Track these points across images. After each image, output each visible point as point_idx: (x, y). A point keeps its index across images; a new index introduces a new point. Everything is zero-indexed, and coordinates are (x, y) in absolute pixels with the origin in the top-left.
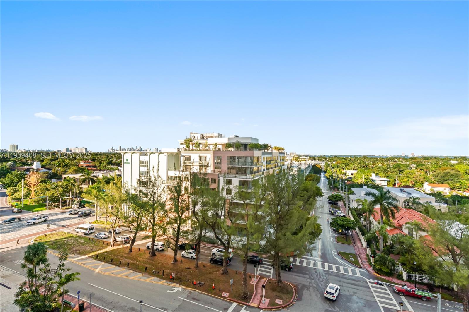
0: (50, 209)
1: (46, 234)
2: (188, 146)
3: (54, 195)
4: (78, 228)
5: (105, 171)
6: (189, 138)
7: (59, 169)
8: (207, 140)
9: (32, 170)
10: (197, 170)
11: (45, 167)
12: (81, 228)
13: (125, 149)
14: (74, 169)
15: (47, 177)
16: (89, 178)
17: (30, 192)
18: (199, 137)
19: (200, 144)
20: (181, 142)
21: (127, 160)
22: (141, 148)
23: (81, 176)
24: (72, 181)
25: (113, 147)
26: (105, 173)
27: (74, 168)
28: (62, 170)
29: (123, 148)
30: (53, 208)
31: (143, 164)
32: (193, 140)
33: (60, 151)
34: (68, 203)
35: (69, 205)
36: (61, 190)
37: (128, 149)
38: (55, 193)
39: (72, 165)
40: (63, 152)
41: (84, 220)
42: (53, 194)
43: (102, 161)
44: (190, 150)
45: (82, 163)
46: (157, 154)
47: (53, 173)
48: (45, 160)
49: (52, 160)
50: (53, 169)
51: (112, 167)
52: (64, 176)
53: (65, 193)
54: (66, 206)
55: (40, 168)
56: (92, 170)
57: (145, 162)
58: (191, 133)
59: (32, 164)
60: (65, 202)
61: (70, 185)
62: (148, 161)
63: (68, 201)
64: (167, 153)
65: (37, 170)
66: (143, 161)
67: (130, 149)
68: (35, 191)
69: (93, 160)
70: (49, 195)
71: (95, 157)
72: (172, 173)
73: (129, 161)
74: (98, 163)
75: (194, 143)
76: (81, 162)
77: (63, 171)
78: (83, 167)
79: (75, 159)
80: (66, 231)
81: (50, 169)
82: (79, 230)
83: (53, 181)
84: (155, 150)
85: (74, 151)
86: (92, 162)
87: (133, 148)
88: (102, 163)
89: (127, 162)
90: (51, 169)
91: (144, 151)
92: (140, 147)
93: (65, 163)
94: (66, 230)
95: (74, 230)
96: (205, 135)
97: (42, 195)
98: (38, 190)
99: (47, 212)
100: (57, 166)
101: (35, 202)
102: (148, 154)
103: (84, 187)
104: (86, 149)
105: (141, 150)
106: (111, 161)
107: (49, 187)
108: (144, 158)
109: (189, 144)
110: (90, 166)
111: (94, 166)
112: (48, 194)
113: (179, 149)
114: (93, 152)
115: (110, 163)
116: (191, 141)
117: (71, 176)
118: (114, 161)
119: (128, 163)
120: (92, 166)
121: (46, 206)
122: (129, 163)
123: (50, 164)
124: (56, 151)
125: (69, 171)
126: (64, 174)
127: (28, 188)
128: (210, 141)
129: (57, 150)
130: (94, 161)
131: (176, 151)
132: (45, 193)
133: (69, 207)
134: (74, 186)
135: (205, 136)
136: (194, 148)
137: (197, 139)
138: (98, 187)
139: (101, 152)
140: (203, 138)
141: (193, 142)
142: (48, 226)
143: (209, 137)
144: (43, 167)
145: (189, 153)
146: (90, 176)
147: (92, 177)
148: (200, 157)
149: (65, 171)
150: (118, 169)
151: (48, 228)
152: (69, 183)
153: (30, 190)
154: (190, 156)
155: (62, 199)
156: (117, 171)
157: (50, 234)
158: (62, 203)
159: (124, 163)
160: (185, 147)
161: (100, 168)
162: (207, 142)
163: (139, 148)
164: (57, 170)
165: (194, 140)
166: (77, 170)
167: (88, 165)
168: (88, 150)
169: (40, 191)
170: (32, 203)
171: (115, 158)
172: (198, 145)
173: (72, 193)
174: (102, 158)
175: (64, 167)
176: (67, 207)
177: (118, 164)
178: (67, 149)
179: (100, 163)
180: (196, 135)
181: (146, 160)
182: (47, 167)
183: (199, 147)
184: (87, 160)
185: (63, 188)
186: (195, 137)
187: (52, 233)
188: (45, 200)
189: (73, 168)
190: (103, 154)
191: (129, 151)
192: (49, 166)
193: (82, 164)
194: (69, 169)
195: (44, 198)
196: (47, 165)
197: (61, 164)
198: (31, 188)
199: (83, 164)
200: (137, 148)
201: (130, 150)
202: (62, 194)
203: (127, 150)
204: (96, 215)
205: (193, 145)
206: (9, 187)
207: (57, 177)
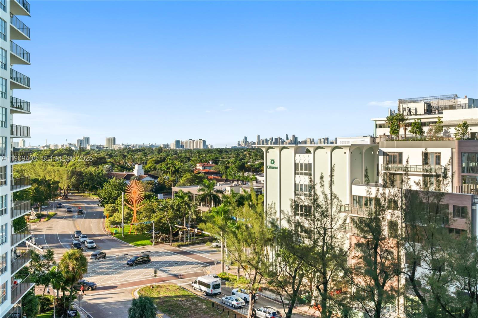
0: (157, 243)
1: (154, 284)
2: (395, 131)
3: (162, 221)
4: (195, 282)
5: (235, 183)
6: (397, 112)
7: (168, 177)
8: (440, 115)
9: (133, 177)
10: (417, 184)
11: (149, 173)
12: (201, 283)
13: (266, 139)
14: (188, 177)
15: (152, 190)
16: (210, 194)
17: (132, 213)
18: (421, 107)
19: (424, 124)
20: (378, 123)
21: (273, 162)
22: (296, 138)
23: (199, 190)
24: (186, 198)
25: (246, 138)
26: (236, 186)
27: (188, 175)
28: (171, 179)
29: (262, 138)
30: (161, 243)
31: (302, 169)
32: (406, 117)
33: (167, 145)
34: (180, 236)
35: (182, 241)
36: (170, 213)
38: (164, 217)
39: (186, 171)
40: (172, 148)
41: (205, 269)
42: (161, 219)
43: (229, 163)
44: (400, 139)
45: (199, 167)
46: (329, 150)
47: (159, 183)
48: (148, 162)
49: (157, 162)
50: (160, 178)
51: (246, 174)
52: (175, 189)
53: (177, 219)
54: (178, 241)
55: (143, 175)
56: (214, 179)
57: (306, 165)
58: (401, 101)
59: (132, 169)
60: (177, 234)
61: (184, 204)
62: (310, 164)
63: (180, 233)
64: (350, 147)
65: (140, 178)
66: (302, 165)
67: (276, 139)
68: (137, 212)
69: (216, 162)
70: (156, 220)
71: (218, 155)
72: (360, 191)
73: (277, 164)
74: (223, 167)
75: (410, 124)
76: (198, 165)
77: (173, 181)
78: (200, 175)
79: (189, 159)
80: (179, 285)
81: (155, 177)
82: (197, 286)
83: (160, 196)
84: (322, 141)
85: (186, 147)
86: (214, 165)
87: (281, 139)
88: (229, 167)
89: (273, 166)
90: (157, 177)
91: (300, 143)
92: (294, 136)
93: (175, 168)
94: (178, 283)
95: (190, 285)
96: (434, 103)
97: (146, 219)
98: (142, 211)
99: (153, 248)
100: (164, 173)
101: (138, 229)
102: (312, 150)
103: (204, 209)
104: (204, 142)
105: (295, 141)
106: (244, 164)
107: (155, 207)
108: (304, 159)
109: (398, 127)
110: (211, 173)
111: (217, 173)
112: (154, 218)
113: (373, 139)
114: (215, 147)
115: (242, 168)
116: (403, 120)
117: (185, 190)
118: (249, 164)
119: (273, 168)
120: (215, 173)
121: (152, 237)
122: (276, 168)
123: (155, 169)
124: (162, 146)
125: (182, 181)
126: (174, 186)
127: (130, 206)
128: (448, 116)
129: (164, 145)
130: (217, 164)
131: (367, 141)
132: (149, 217)
133: (182, 243)
134: (190, 207)
135: (434, 107)
136: (409, 134)
137: (416, 114)
138: (226, 212)
139: (228, 147)
140: (429, 110)
141: (408, 121)
142: (156, 272)
143: (445, 108)
144: (147, 172)
145: (398, 147)
146: (212, 191)
147: (214, 193)
148: (426, 155)
149: (175, 182)
150: (256, 179)
151: (155, 276)
152: (182, 202)
153: (132, 210)
154: (401, 154)
155: (173, 229)
156: (254, 183)
157: (158, 286)
158: (172, 234)
159: (267, 167)
160: (389, 134)
161: (226, 177)
162: (442, 120)
163: (291, 138)
164: (164, 179)
165: (410, 117)
166: (192, 180)
167: (207, 170)
168: (207, 144)
169: (143, 213)
170: (134, 231)
171: (250, 158)
172: (418, 127)
173: (186, 219)
174: (229, 158)
175: (173, 173)
176: (180, 243)
177: (256, 169)
178: (178, 142)
179: (227, 168)
180: (412, 106)
181: (306, 162)
182: (151, 173)
183: (421, 132)
184: (206, 161)
185: (173, 209)
186: (410, 110)
187: (160, 284)
188: (149, 228)
189: (186, 177)
190: (231, 150)
191: (274, 143)
192: (154, 172)
193: (199, 169)
194: (181, 177)
195: (149, 224)
196: (151, 170)
197: (168, 168)
198: (133, 207)
199: (201, 168)
200: (287, 139)
201: (276, 141)
202: (172, 220)
204: (222, 262)
205: (405, 130)
206: (107, 203)
207: (165, 191)
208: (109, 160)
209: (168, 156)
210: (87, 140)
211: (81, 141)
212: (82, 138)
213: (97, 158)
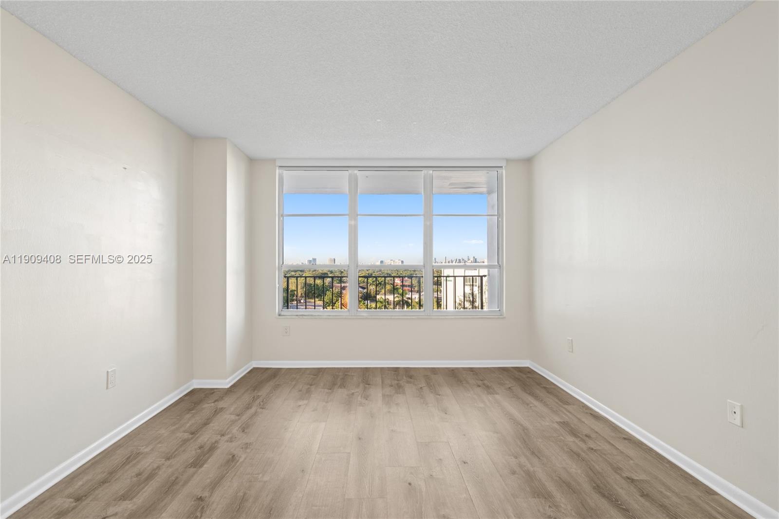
7: (373, 288)
9: (347, 288)
13: (451, 260)
14: (388, 288)
15: (361, 298)
28: (375, 289)
29: (449, 259)
33: (375, 264)
37: (456, 260)
45: (397, 281)
47: (367, 293)
50: (367, 288)
56: (409, 290)
71: (412, 272)
74: (416, 281)
76: (396, 279)
77: (376, 291)
78: (398, 286)
86: (408, 279)
90: (365, 288)
91: (479, 263)
93: (378, 281)
100: (370, 285)
110: (406, 286)
120: (409, 285)
125: (383, 291)
126: (378, 295)
130: (411, 279)
146: (404, 298)
147: (406, 300)
149: (379, 291)
164: (371, 290)
166: (391, 290)
167: (403, 284)
175: (377, 285)
178: (382, 262)
193: (397, 283)
194: (383, 288)
196: (361, 282)
197: (374, 282)
199: (399, 282)
203: (454, 262)
206: (329, 306)
207: (371, 299)
208: (330, 275)
209: (374, 272)
210: (315, 260)
211: (310, 261)
212: (311, 259)
213: (322, 273)
